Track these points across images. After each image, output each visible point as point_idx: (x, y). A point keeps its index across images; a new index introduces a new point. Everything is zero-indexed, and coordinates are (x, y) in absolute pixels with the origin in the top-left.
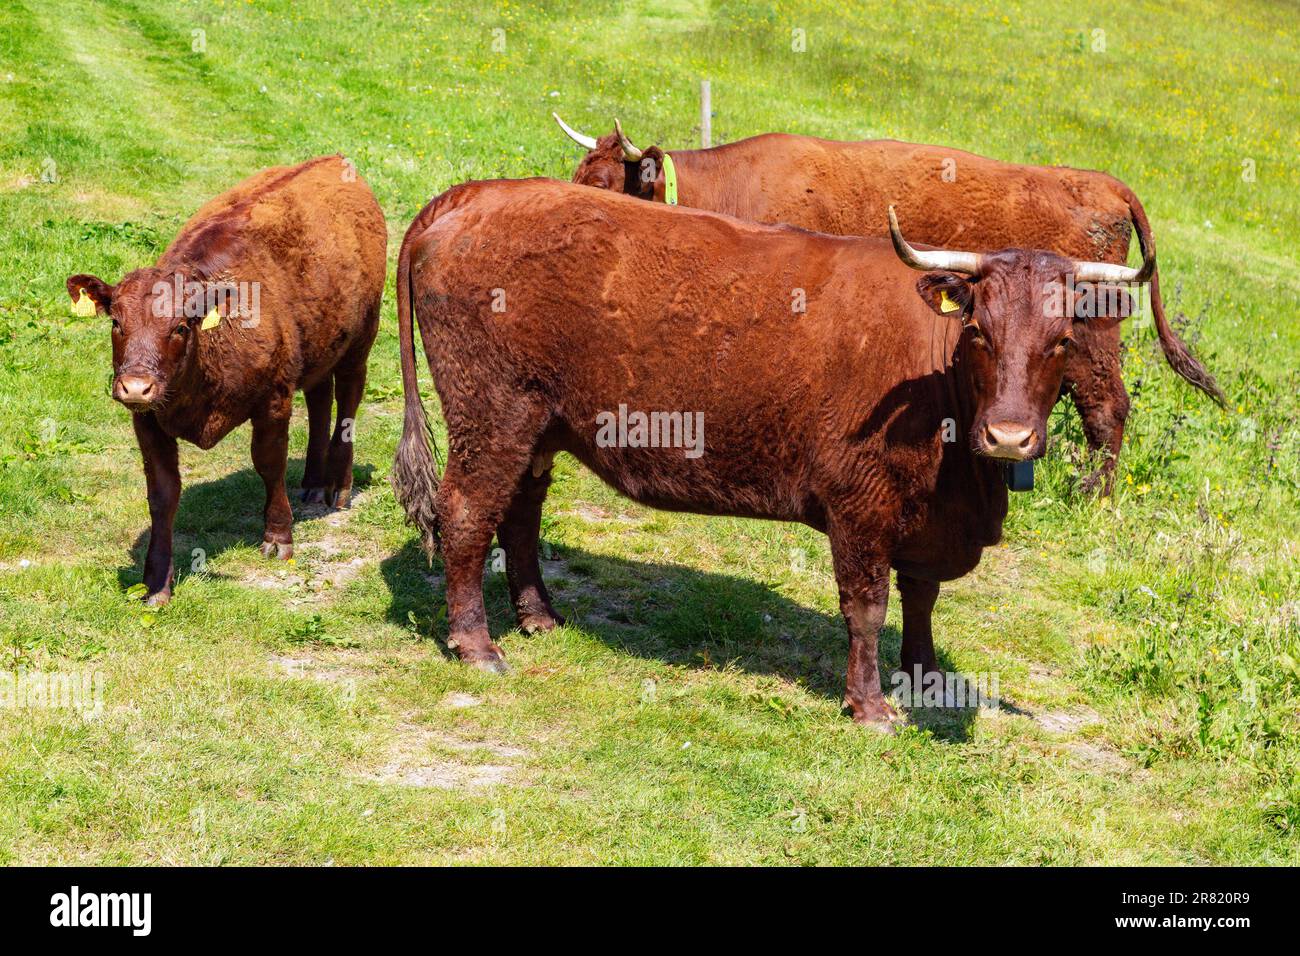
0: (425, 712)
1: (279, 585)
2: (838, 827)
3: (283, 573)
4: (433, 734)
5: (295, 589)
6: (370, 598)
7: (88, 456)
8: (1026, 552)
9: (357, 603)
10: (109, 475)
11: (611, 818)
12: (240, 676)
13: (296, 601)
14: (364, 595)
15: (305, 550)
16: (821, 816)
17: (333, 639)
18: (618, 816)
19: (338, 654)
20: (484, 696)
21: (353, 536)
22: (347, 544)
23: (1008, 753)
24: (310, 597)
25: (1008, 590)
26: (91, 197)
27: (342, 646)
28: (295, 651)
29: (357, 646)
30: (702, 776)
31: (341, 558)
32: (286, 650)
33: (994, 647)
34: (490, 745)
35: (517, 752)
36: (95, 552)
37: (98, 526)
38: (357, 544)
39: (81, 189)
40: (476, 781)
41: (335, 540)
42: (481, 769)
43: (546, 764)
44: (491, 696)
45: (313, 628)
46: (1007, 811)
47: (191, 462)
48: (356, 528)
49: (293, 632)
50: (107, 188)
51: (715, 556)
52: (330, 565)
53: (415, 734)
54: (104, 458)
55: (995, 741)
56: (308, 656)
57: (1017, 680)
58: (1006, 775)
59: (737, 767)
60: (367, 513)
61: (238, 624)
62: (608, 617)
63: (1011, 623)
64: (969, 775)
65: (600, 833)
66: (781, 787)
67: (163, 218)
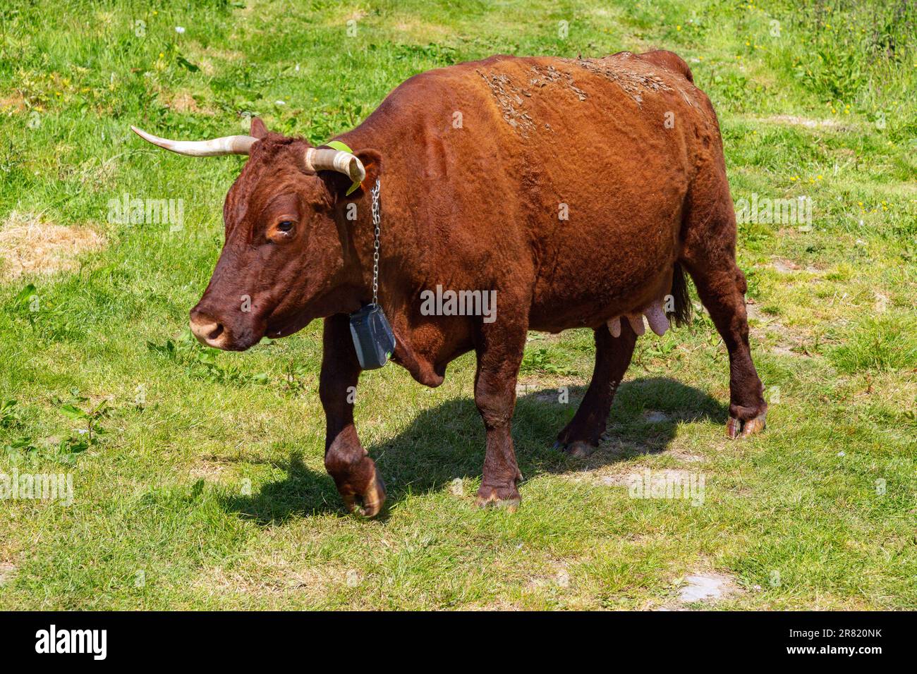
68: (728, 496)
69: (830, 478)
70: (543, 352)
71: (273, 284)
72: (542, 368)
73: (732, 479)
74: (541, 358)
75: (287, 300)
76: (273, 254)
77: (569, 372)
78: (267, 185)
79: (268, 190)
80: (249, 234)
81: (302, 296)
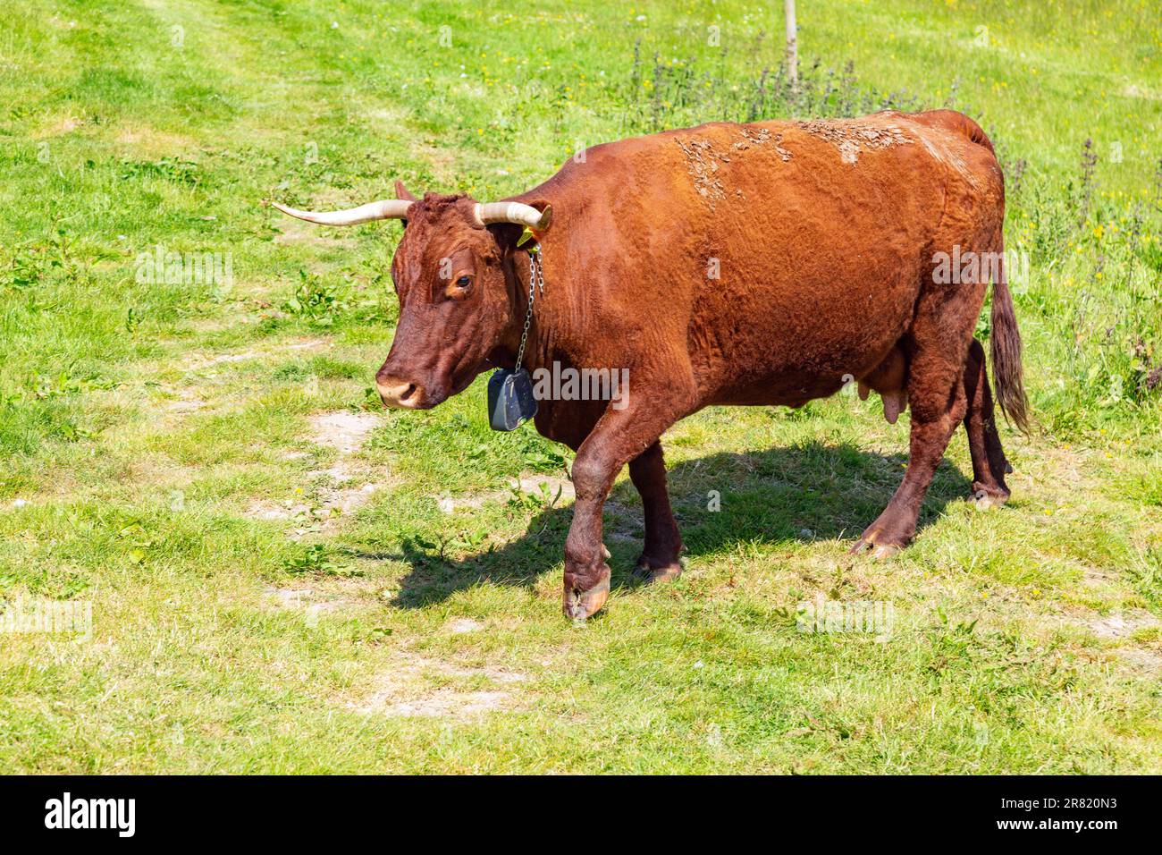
0: (423, 640)
1: (284, 516)
2: (855, 744)
3: (289, 503)
4: (428, 662)
5: (301, 518)
6: (379, 525)
7: (99, 393)
8: (1089, 453)
9: (364, 531)
10: (117, 411)
11: (606, 742)
12: (229, 609)
13: (301, 531)
14: (373, 522)
15: (314, 478)
16: (837, 732)
17: (335, 568)
18: (615, 739)
19: (340, 583)
20: (488, 621)
21: (365, 461)
22: (359, 470)
23: (1051, 661)
24: (316, 527)
25: (1067, 493)
26: (138, 137)
27: (345, 575)
28: (294, 582)
29: (361, 575)
30: (712, 694)
31: (351, 485)
32: (285, 581)
33: (1046, 552)
34: (489, 671)
35: (517, 677)
36: (95, 490)
37: (100, 463)
38: (368, 470)
39: (128, 128)
40: (468, 708)
41: (346, 466)
42: (475, 696)
43: (544, 687)
44: (496, 621)
45: (314, 557)
46: (1042, 722)
47: (206, 394)
48: (368, 452)
49: (292, 562)
50: (155, 126)
51: (750, 468)
52: (339, 492)
53: (410, 662)
54: (116, 394)
55: (1039, 649)
56: (308, 585)
57: (1070, 584)
58: (1045, 683)
59: (751, 684)
60: (381, 438)
61: (235, 556)
62: (633, 535)
63: (1067, 526)
64: (1006, 685)
65: (593, 756)
66: (796, 704)
67: (211, 155)
68: (559, 723)
69: (685, 695)
70: (319, 548)
71: (455, 340)
72: (318, 568)
73: (562, 701)
74: (316, 555)
75: (468, 355)
76: (454, 310)
77: (353, 573)
78: (440, 244)
79: (442, 249)
80: (428, 293)
81: (480, 350)
